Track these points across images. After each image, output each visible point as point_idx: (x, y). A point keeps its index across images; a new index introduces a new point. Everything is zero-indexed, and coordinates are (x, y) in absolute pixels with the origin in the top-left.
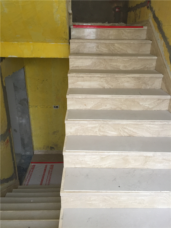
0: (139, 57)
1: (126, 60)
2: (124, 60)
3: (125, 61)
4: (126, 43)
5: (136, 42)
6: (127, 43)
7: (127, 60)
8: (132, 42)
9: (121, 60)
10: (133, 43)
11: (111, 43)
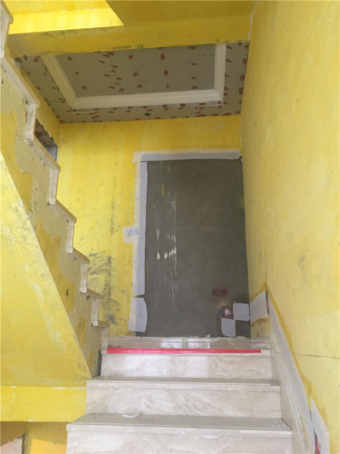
0: (242, 431)
1: (210, 437)
2: (204, 436)
3: (209, 440)
4: (215, 389)
5: (240, 387)
6: (218, 389)
7: (212, 439)
8: (231, 387)
9: (196, 438)
10: (234, 389)
11: (180, 388)
